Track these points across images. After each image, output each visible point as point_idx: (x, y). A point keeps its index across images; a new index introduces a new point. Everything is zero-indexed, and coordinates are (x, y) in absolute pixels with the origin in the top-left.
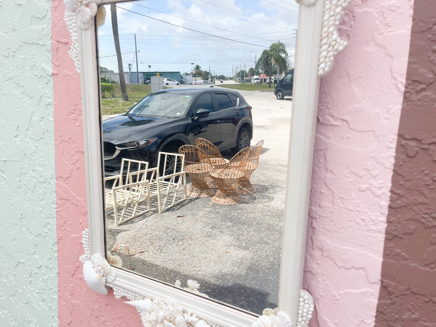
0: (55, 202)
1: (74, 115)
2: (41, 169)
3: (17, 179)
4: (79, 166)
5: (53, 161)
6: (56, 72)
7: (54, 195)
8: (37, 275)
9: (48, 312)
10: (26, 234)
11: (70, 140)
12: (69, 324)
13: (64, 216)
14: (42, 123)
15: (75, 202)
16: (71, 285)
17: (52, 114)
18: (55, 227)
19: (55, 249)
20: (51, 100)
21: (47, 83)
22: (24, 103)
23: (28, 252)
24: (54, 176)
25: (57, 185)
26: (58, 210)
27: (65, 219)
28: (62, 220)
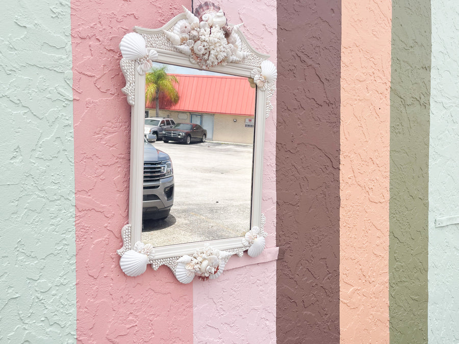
0: (74, 216)
1: (99, 135)
2: (56, 187)
3: (13, 204)
4: (104, 178)
5: (72, 177)
6: (78, 98)
7: (73, 210)
8: (42, 301)
9: (60, 334)
10: (25, 262)
11: (95, 156)
12: (92, 328)
13: (86, 225)
14: (56, 143)
15: (100, 210)
16: (94, 288)
17: (72, 135)
18: (74, 239)
19: (74, 261)
20: (70, 122)
21: (64, 106)
22: (29, 123)
23: (28, 281)
24: (74, 191)
25: (77, 199)
26: (78, 222)
27: (88, 228)
28: (82, 230)
